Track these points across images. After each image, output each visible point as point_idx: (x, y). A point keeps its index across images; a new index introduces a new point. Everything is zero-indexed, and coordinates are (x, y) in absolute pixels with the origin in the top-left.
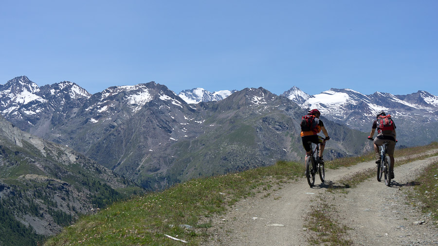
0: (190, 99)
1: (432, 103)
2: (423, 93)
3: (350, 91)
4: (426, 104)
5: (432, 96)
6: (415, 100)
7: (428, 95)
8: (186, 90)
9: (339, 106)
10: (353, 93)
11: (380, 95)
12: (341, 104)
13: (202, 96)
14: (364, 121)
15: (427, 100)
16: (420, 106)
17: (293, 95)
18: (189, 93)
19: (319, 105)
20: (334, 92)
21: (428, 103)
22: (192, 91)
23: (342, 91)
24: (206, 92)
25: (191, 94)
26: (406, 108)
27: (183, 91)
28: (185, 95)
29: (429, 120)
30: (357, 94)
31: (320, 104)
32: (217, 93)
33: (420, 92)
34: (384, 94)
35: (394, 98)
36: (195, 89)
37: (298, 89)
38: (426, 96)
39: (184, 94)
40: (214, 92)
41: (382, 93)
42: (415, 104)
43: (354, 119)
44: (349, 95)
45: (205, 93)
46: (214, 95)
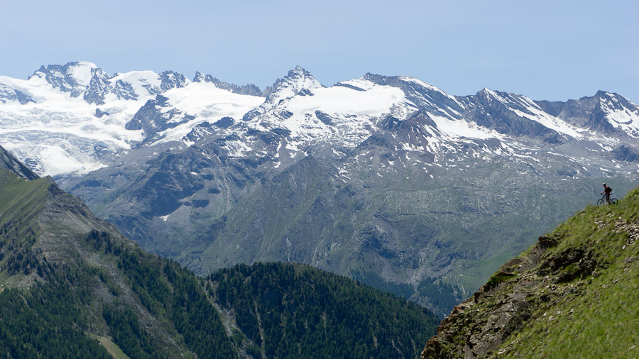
0: (58, 89)
1: (624, 127)
2: (609, 98)
3: (413, 84)
4: (608, 129)
5: (632, 108)
6: (586, 116)
7: (621, 103)
8: (51, 67)
9: (365, 120)
10: (421, 89)
11: (492, 97)
12: (372, 115)
13: (87, 83)
14: (391, 163)
15: (616, 117)
16: (594, 133)
17: (290, 88)
18: (57, 74)
19: (314, 117)
20: (370, 84)
21: (615, 125)
22: (64, 69)
23: (392, 81)
24: (97, 73)
25: (62, 76)
26: (547, 135)
27: (42, 69)
28: (47, 78)
29: (582, 171)
30: (431, 92)
31: (318, 113)
32: (121, 76)
33: (601, 94)
34: (505, 95)
35: (531, 109)
36: (73, 64)
37: (307, 74)
38: (617, 106)
39: (44, 75)
40: (116, 75)
41: (499, 94)
42: (583, 126)
43: (368, 156)
44: (407, 94)
45: (95, 77)
46: (113, 81)
